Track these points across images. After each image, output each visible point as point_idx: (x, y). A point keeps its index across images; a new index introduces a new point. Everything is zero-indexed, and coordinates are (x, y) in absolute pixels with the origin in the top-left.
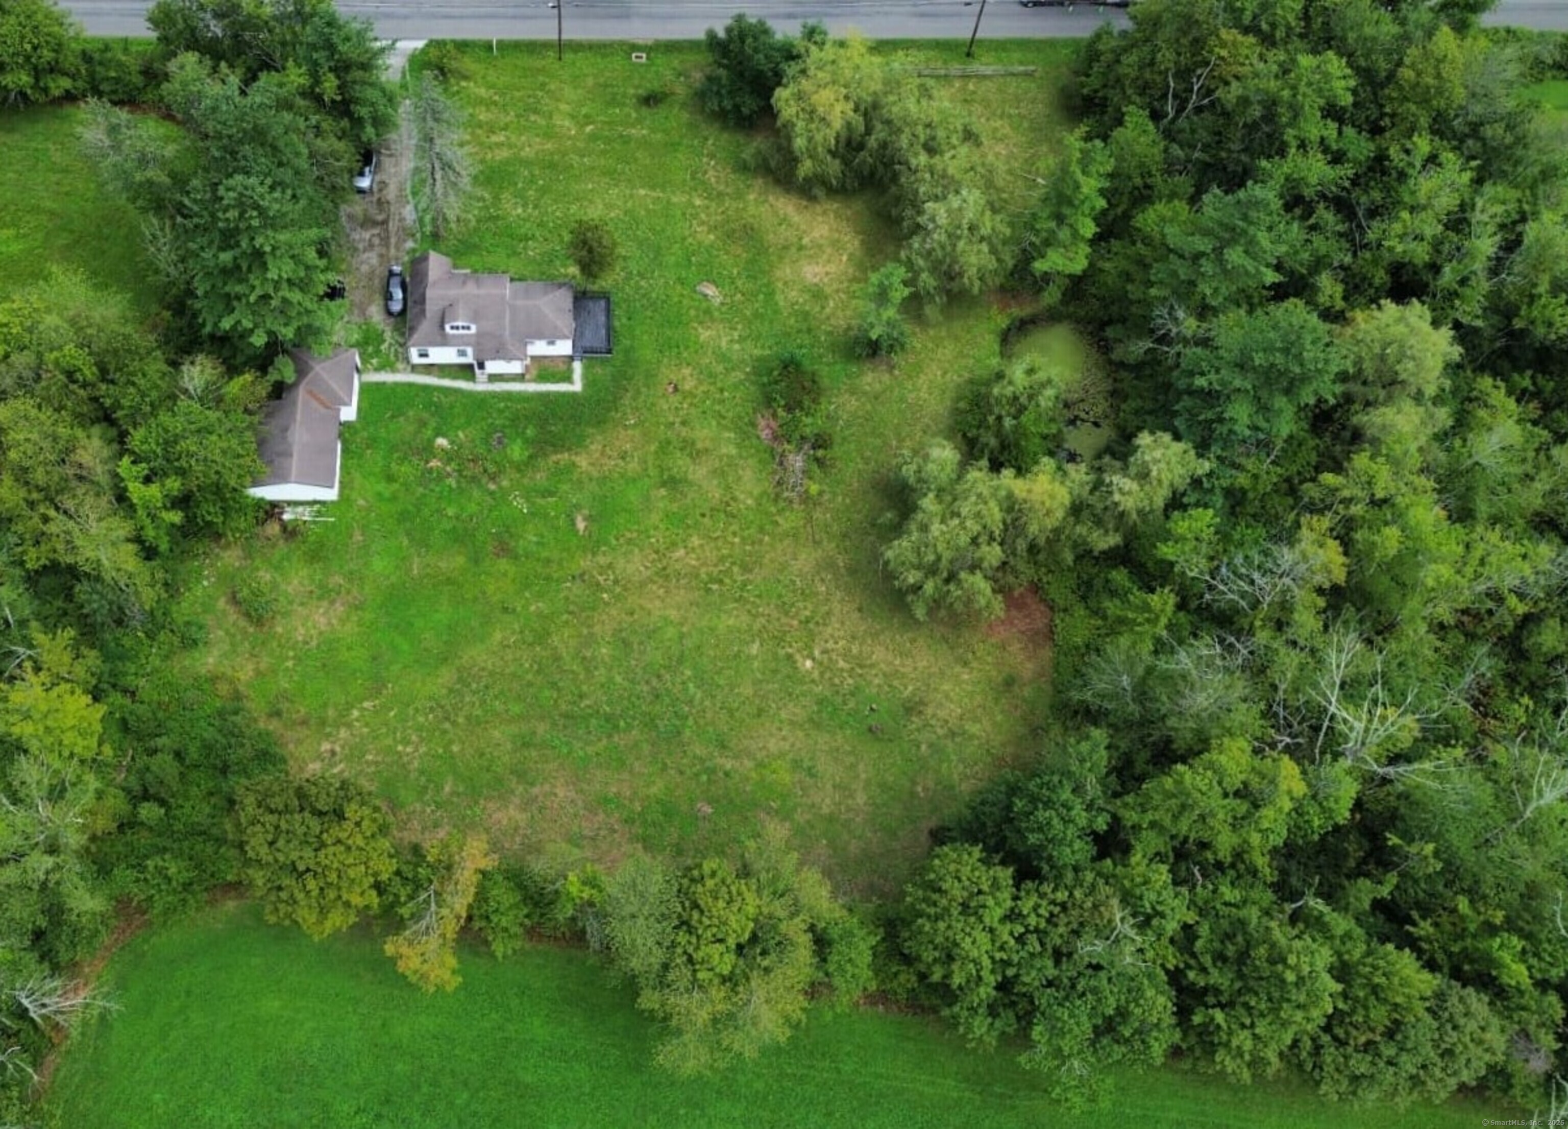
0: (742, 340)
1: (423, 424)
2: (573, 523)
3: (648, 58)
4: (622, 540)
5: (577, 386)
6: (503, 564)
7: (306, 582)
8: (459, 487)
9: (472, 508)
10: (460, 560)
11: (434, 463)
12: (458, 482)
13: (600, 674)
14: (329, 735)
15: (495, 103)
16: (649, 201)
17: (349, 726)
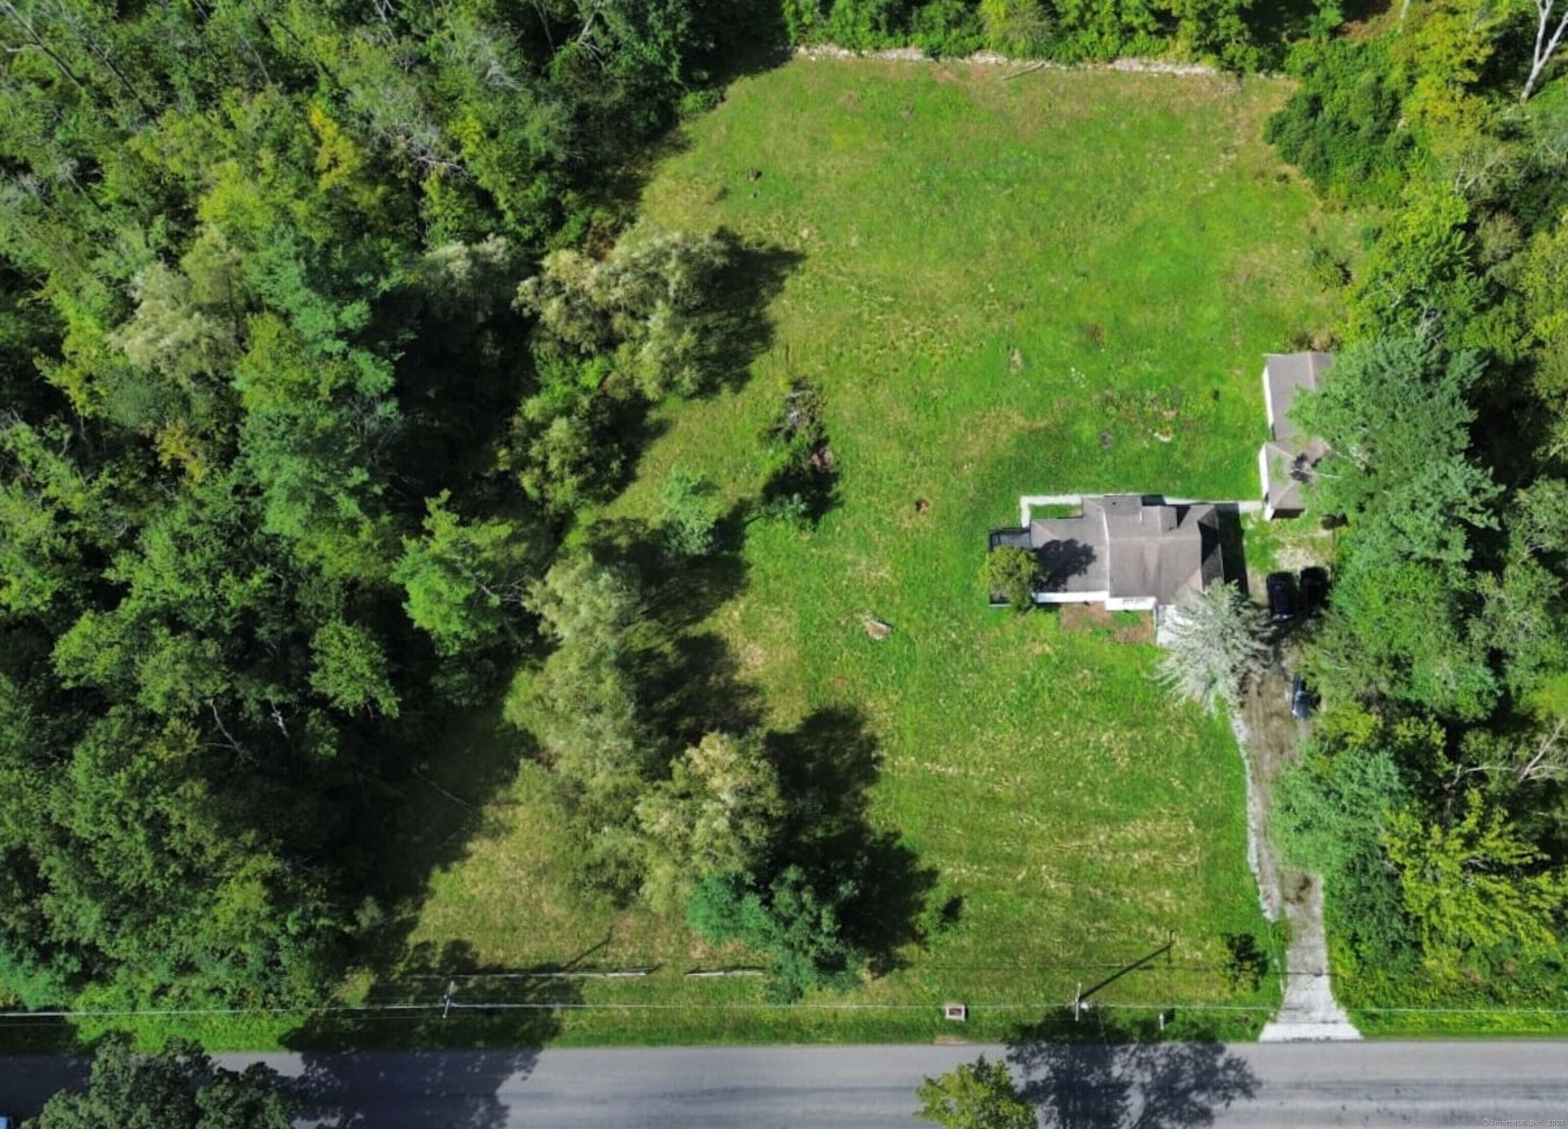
0: (843, 567)
1: (1187, 455)
2: (1026, 359)
3: (942, 1013)
4: (977, 344)
5: (1026, 501)
6: (1091, 318)
7: (1278, 295)
8: (1142, 389)
9: (1126, 371)
10: (1134, 321)
11: (1170, 415)
12: (1143, 394)
13: (996, 215)
14: (1232, 167)
15: (1153, 920)
16: (944, 758)
17: (1216, 175)
